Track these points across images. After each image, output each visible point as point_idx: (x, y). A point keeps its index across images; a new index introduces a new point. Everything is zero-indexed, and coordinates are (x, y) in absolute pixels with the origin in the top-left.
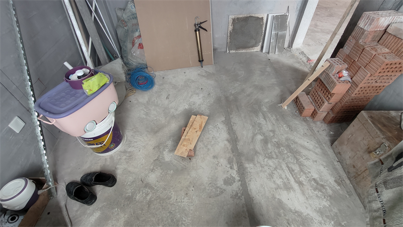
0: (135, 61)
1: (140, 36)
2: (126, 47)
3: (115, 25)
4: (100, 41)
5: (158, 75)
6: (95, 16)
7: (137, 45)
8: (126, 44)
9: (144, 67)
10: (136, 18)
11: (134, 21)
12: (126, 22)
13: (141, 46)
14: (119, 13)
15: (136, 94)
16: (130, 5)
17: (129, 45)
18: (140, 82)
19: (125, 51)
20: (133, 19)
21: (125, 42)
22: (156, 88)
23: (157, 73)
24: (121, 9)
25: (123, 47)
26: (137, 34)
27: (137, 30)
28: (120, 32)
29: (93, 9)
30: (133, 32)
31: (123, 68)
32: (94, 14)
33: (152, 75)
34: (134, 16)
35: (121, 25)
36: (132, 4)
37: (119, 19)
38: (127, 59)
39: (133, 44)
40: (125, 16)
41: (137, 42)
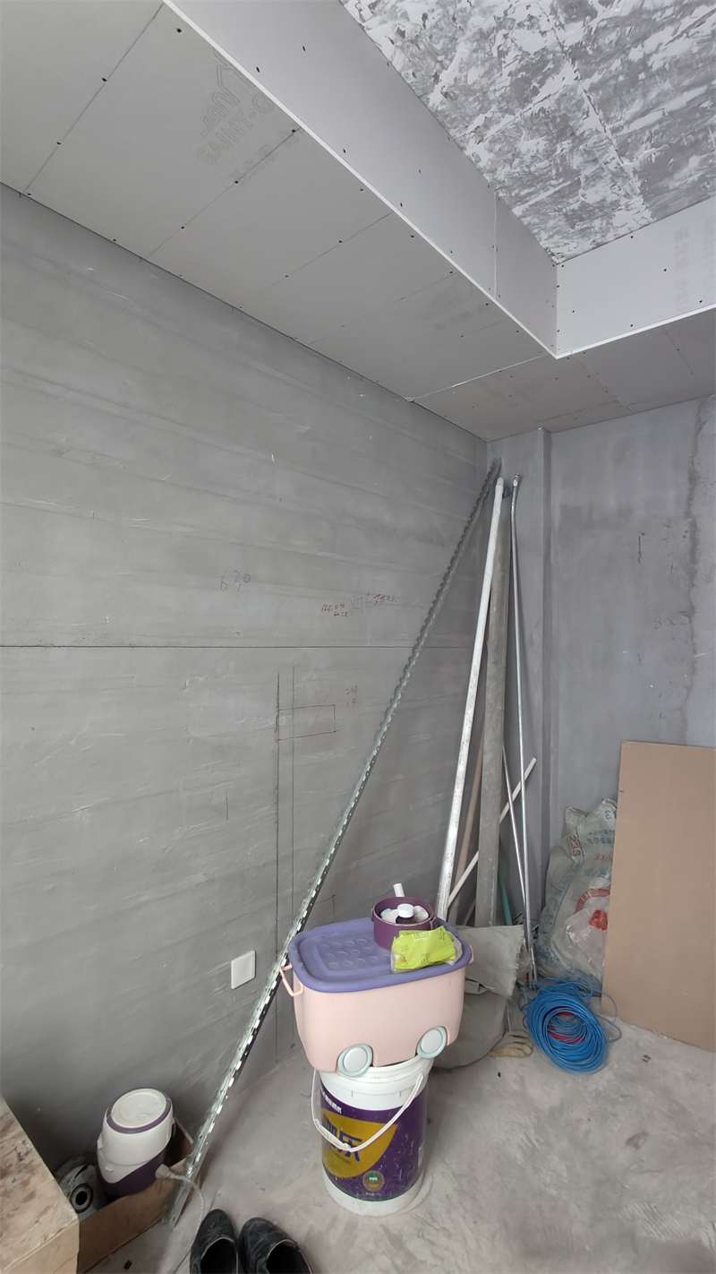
0: (568, 955)
1: (605, 892)
2: (557, 906)
3: (552, 844)
4: (495, 868)
5: (629, 1038)
6: (509, 811)
7: (588, 912)
8: (559, 898)
9: (591, 987)
10: (611, 842)
11: (602, 849)
12: (580, 844)
13: (600, 919)
14: (572, 821)
15: (527, 1061)
16: (604, 809)
17: (567, 904)
18: (559, 1030)
19: (551, 916)
20: (603, 842)
21: (559, 892)
22: (602, 1079)
23: (627, 1031)
24: (579, 812)
25: (550, 906)
26: (600, 883)
27: (603, 873)
28: (557, 863)
29: (512, 797)
30: (591, 873)
31: (521, 956)
32: (510, 806)
33: (608, 1025)
34: (607, 837)
35: (566, 848)
36: (611, 808)
37: (566, 831)
38: (547, 942)
39: (580, 905)
40: (582, 829)
41: (593, 903)
